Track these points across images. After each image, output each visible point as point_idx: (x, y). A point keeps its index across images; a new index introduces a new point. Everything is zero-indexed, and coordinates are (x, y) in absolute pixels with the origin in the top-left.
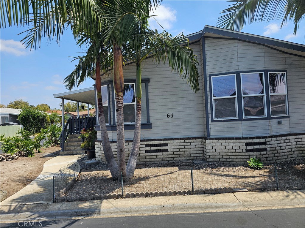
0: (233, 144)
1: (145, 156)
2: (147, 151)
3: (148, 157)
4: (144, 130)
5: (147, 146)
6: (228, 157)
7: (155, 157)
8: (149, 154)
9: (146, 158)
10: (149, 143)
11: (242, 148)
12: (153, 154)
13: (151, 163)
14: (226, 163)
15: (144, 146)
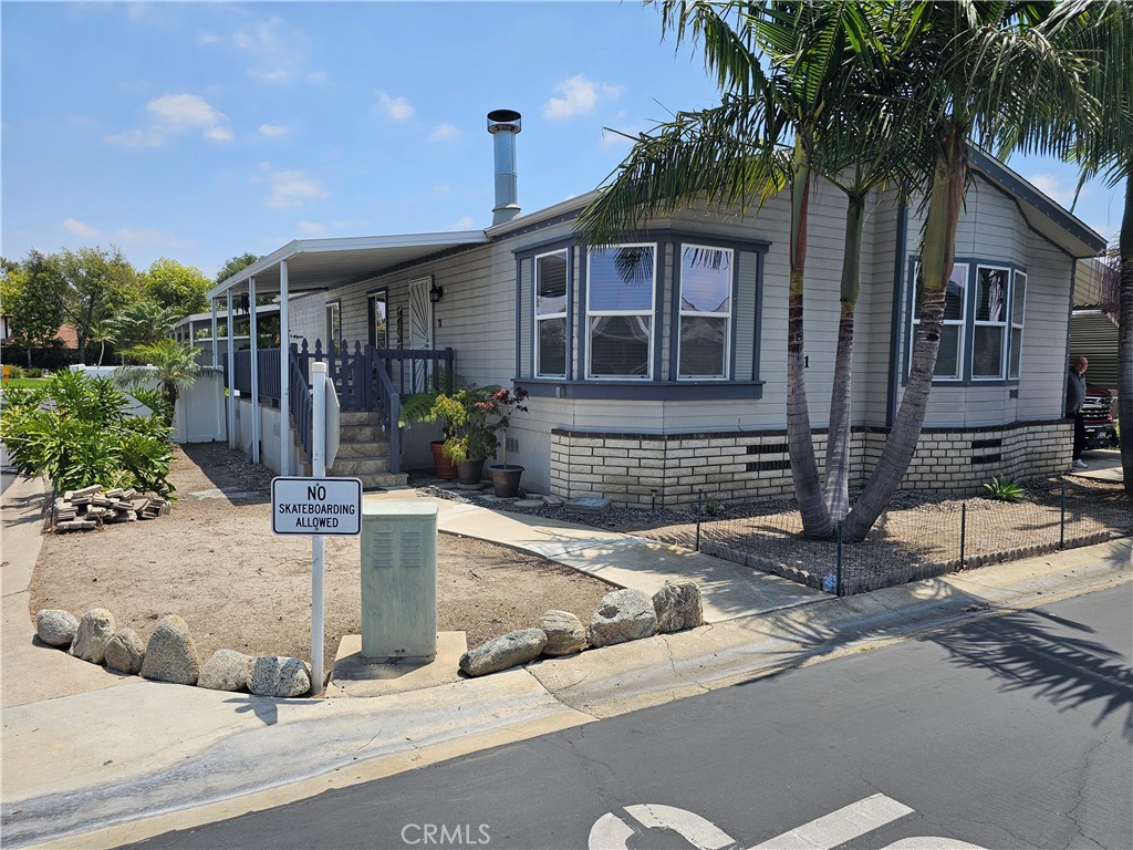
0: (949, 445)
1: (745, 481)
2: (751, 467)
3: (750, 484)
4: (742, 401)
5: (752, 450)
6: (933, 477)
7: (766, 483)
8: (754, 475)
9: (748, 486)
10: (756, 441)
11: (965, 453)
12: (763, 474)
13: (756, 500)
14: (929, 491)
15: (744, 450)
